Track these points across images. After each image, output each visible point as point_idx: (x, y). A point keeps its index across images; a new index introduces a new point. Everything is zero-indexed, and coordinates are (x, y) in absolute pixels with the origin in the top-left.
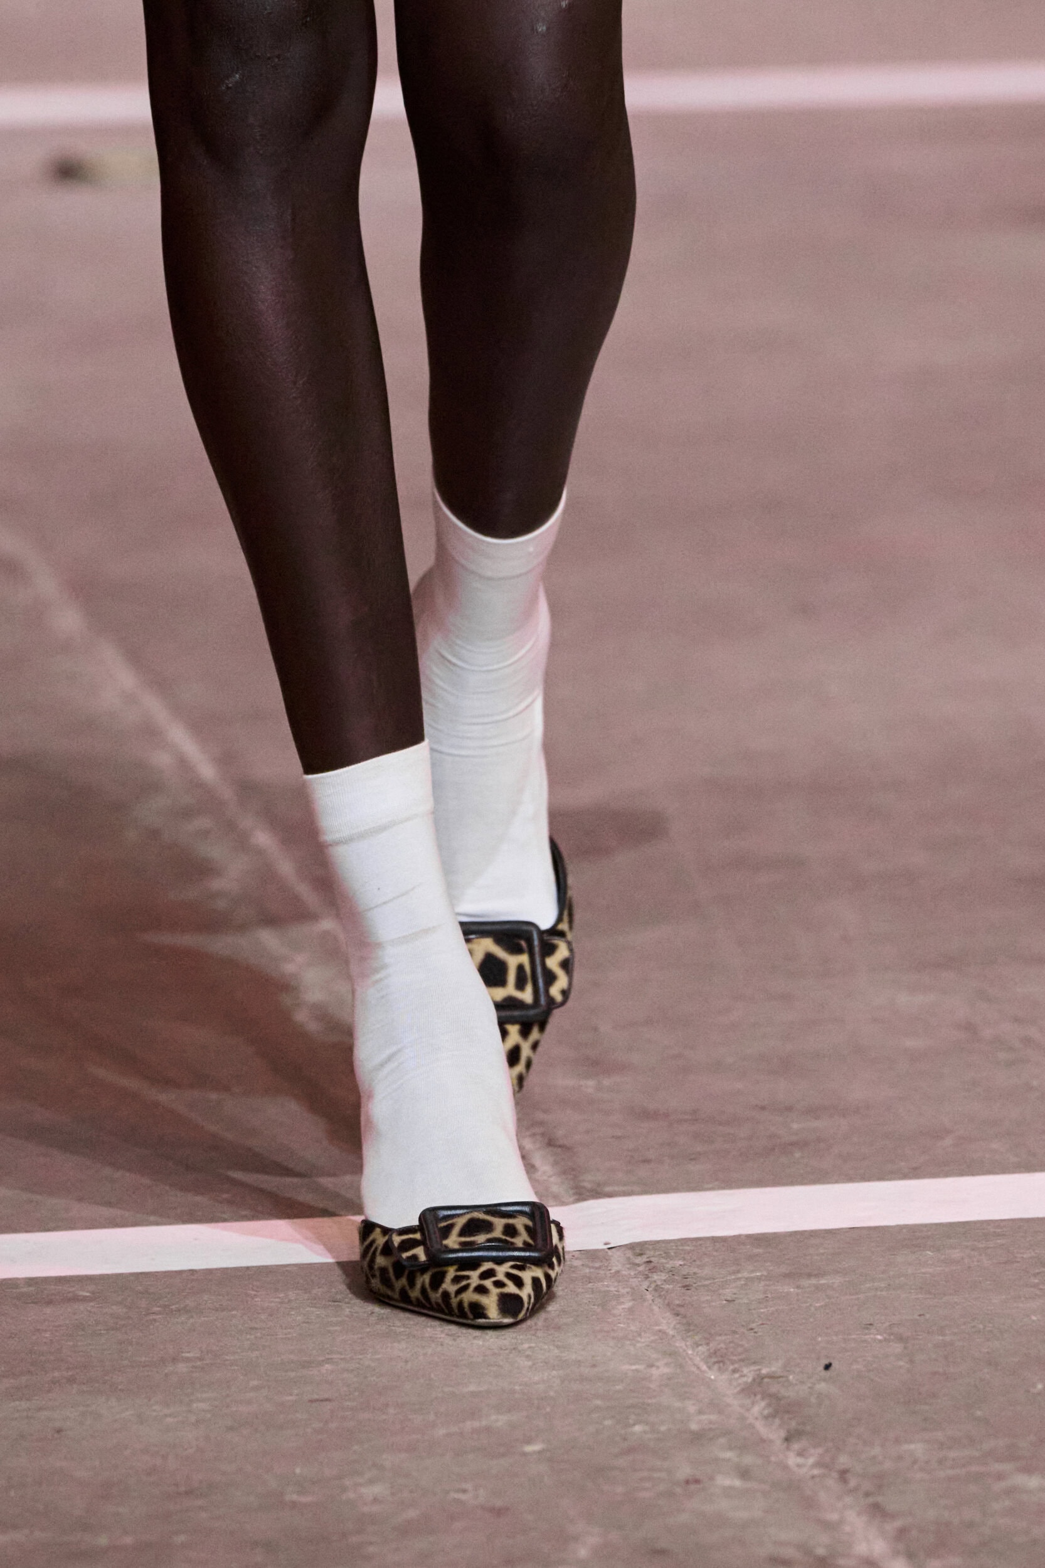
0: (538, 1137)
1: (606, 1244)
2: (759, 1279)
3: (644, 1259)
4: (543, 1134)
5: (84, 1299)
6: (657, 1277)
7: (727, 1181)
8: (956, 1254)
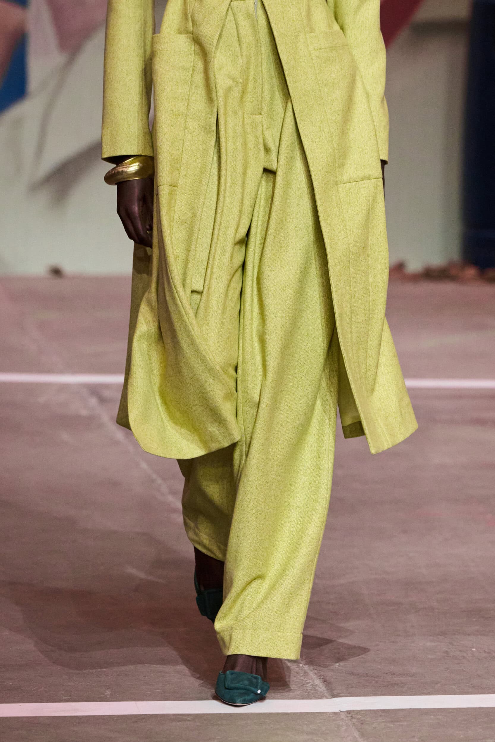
0: (321, 679)
1: (340, 710)
2: (383, 722)
3: (350, 715)
4: (323, 678)
5: (189, 720)
6: (354, 721)
7: (375, 694)
8: (440, 717)
